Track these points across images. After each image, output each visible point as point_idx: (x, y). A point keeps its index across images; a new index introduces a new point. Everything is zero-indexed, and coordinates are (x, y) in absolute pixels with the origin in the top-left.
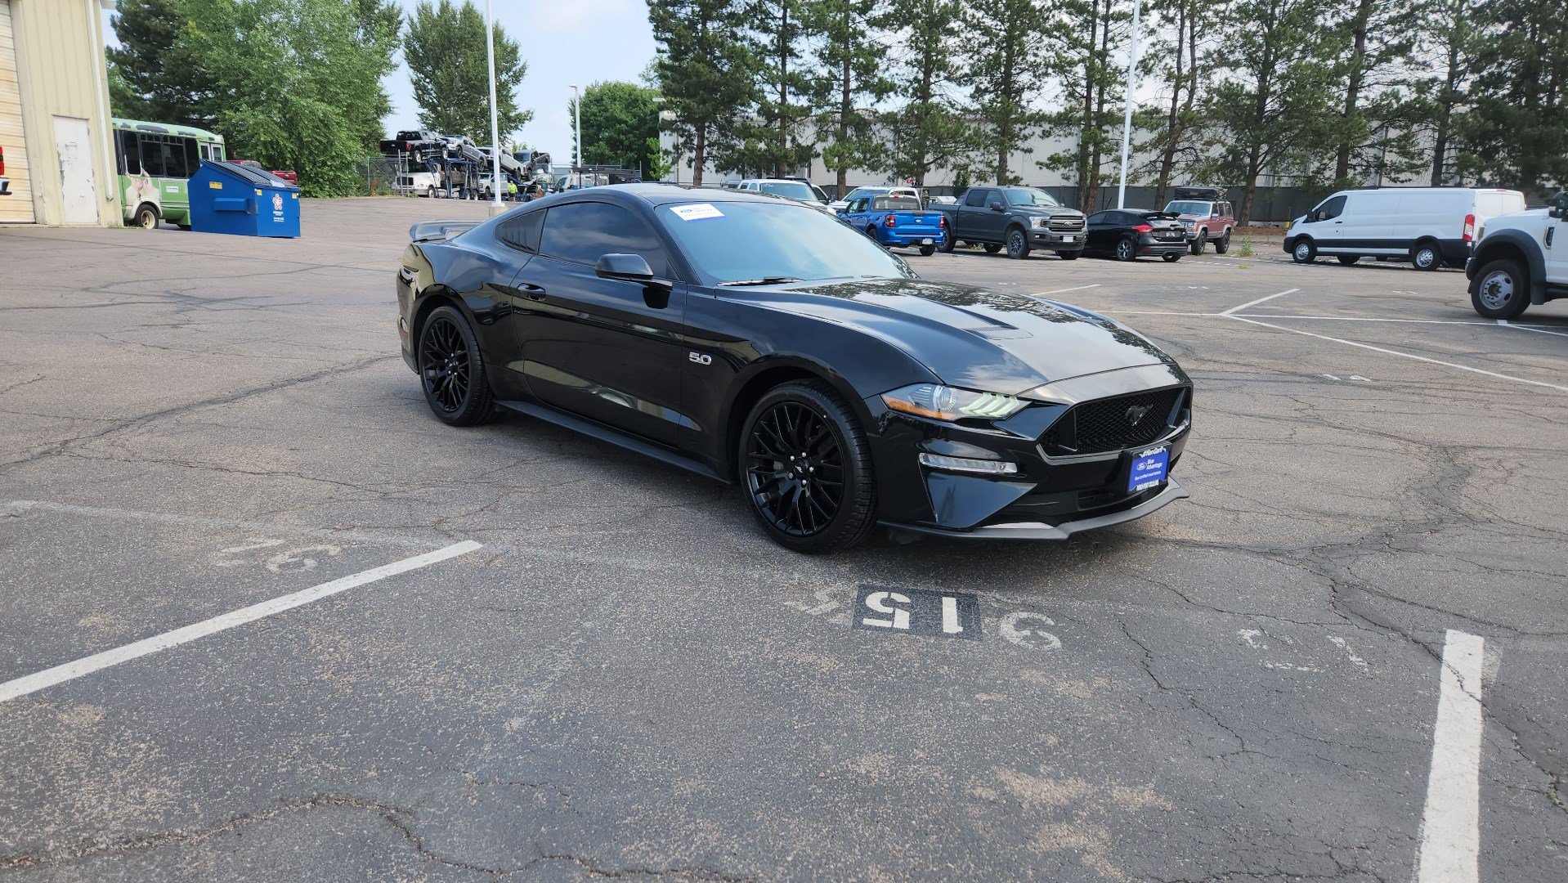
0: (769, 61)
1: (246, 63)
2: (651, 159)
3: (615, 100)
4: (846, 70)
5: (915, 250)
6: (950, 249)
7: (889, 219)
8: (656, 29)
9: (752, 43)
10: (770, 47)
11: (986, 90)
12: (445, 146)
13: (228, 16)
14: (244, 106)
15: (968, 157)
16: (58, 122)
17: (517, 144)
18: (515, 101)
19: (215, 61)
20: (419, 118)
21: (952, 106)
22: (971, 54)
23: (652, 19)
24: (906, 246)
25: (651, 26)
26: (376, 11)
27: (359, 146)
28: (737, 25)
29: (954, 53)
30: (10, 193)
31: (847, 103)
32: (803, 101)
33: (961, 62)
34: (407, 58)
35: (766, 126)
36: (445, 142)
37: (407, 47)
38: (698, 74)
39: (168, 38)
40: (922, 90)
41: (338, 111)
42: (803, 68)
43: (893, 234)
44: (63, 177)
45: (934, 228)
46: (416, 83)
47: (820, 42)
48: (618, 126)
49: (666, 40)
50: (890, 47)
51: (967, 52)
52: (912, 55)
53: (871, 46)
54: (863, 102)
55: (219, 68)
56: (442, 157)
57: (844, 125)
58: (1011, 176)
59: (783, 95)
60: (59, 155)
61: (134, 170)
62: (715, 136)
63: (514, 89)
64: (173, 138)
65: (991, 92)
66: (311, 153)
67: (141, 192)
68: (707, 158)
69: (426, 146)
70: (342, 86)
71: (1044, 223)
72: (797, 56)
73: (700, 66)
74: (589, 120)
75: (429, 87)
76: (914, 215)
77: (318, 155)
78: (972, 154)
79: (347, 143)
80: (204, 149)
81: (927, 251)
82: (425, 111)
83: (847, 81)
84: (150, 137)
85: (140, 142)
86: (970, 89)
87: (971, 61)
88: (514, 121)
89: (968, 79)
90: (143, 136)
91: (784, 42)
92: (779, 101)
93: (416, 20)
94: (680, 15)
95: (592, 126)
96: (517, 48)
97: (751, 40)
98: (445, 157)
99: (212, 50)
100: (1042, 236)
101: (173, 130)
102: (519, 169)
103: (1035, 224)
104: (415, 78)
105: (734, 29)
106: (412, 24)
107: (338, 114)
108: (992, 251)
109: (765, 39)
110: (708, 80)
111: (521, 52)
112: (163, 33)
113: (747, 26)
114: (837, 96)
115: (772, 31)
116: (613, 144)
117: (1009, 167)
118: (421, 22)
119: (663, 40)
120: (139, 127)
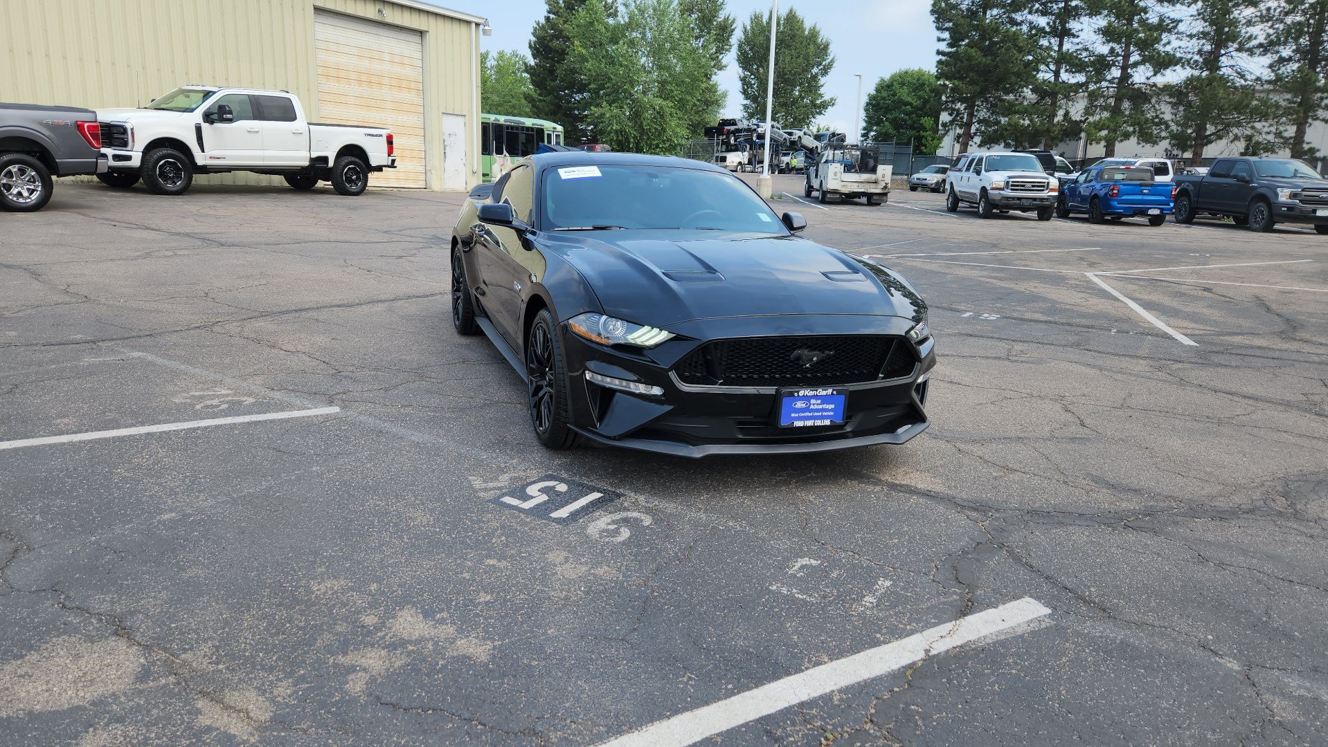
0: (1044, 42)
1: (610, 70)
2: (923, 136)
3: (904, 84)
4: (1127, 46)
5: (1145, 220)
6: (1188, 220)
7: (1113, 189)
8: (937, 20)
9: (1032, 26)
10: (1047, 29)
11: (1290, 59)
12: (755, 130)
13: (601, 35)
14: (605, 103)
15: (1253, 128)
16: (446, 118)
17: (821, 126)
18: (822, 91)
19: (590, 70)
20: (742, 108)
21: (1242, 76)
22: (1270, 23)
23: (933, 12)
24: (1132, 216)
25: (933, 18)
26: (715, 23)
27: (685, 132)
28: (1015, 11)
29: (1249, 23)
30: (395, 167)
31: (1125, 77)
32: (1081, 78)
33: (1260, 32)
34: (738, 60)
35: (1037, 103)
36: (756, 127)
37: (739, 50)
38: (970, 58)
39: (562, 54)
40: (1211, 61)
41: (671, 104)
42: (1080, 46)
43: (1115, 204)
44: (445, 157)
45: (1163, 198)
46: (743, 80)
47: (1101, 21)
48: (903, 108)
49: (947, 29)
50: (1181, 21)
51: (1267, 21)
52: (1200, 26)
53: (1161, 20)
54: (1141, 76)
55: (592, 75)
56: (752, 139)
57: (1119, 100)
58: (1306, 147)
59: (1057, 74)
60: (444, 141)
61: (499, 152)
62: (983, 114)
63: (822, 80)
64: (528, 129)
65: (1296, 61)
66: (649, 138)
67: (503, 168)
68: (975, 134)
69: (739, 131)
70: (677, 85)
71: (1293, 196)
72: (1074, 36)
73: (973, 52)
74: (878, 104)
75: (753, 82)
76: (1141, 185)
77: (654, 140)
78: (1258, 125)
79: (677, 129)
80: (549, 136)
81: (1156, 221)
82: (748, 102)
83: (1126, 57)
84: (512, 127)
85: (505, 131)
86: (1268, 60)
87: (1271, 31)
88: (819, 107)
89: (1265, 48)
90: (508, 127)
91: (1063, 23)
92: (1052, 79)
93: (748, 28)
94: (962, 6)
95: (881, 108)
96: (828, 45)
97: (1031, 23)
98: (754, 139)
99: (588, 61)
100: (1291, 208)
101: (529, 122)
102: (817, 147)
103: (1283, 196)
104: (742, 75)
105: (1013, 15)
106: (745, 31)
107: (672, 107)
108: (1242, 223)
109: (1042, 21)
110: (980, 63)
111: (831, 48)
112: (560, 51)
113: (1026, 11)
114: (1116, 73)
115: (1051, 14)
116: (897, 124)
117: (1307, 138)
118: (752, 28)
119: (944, 29)
120: (505, 121)
